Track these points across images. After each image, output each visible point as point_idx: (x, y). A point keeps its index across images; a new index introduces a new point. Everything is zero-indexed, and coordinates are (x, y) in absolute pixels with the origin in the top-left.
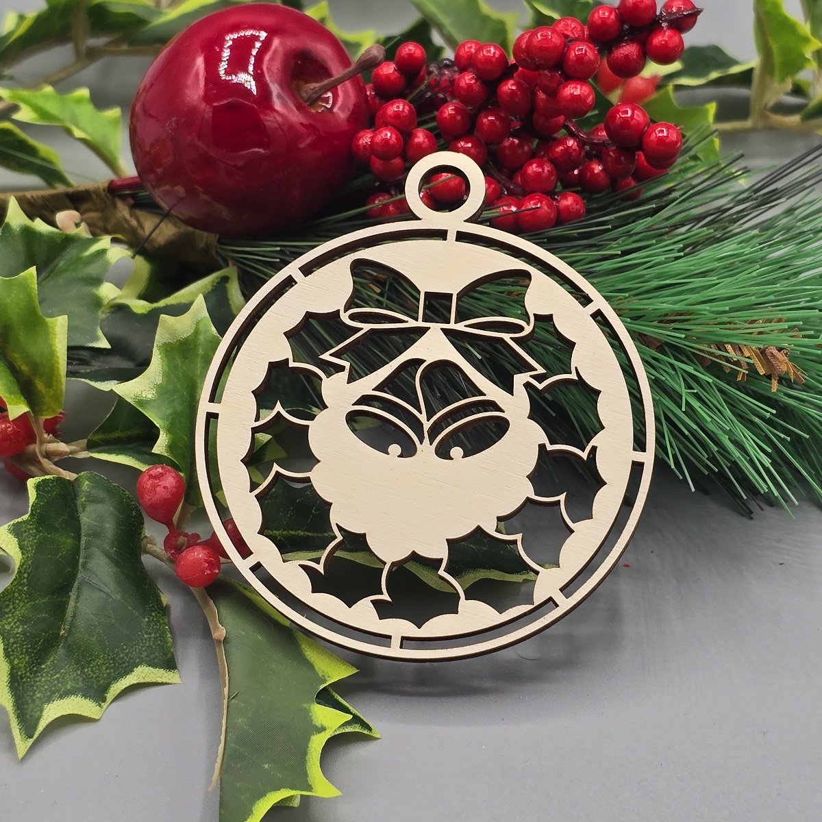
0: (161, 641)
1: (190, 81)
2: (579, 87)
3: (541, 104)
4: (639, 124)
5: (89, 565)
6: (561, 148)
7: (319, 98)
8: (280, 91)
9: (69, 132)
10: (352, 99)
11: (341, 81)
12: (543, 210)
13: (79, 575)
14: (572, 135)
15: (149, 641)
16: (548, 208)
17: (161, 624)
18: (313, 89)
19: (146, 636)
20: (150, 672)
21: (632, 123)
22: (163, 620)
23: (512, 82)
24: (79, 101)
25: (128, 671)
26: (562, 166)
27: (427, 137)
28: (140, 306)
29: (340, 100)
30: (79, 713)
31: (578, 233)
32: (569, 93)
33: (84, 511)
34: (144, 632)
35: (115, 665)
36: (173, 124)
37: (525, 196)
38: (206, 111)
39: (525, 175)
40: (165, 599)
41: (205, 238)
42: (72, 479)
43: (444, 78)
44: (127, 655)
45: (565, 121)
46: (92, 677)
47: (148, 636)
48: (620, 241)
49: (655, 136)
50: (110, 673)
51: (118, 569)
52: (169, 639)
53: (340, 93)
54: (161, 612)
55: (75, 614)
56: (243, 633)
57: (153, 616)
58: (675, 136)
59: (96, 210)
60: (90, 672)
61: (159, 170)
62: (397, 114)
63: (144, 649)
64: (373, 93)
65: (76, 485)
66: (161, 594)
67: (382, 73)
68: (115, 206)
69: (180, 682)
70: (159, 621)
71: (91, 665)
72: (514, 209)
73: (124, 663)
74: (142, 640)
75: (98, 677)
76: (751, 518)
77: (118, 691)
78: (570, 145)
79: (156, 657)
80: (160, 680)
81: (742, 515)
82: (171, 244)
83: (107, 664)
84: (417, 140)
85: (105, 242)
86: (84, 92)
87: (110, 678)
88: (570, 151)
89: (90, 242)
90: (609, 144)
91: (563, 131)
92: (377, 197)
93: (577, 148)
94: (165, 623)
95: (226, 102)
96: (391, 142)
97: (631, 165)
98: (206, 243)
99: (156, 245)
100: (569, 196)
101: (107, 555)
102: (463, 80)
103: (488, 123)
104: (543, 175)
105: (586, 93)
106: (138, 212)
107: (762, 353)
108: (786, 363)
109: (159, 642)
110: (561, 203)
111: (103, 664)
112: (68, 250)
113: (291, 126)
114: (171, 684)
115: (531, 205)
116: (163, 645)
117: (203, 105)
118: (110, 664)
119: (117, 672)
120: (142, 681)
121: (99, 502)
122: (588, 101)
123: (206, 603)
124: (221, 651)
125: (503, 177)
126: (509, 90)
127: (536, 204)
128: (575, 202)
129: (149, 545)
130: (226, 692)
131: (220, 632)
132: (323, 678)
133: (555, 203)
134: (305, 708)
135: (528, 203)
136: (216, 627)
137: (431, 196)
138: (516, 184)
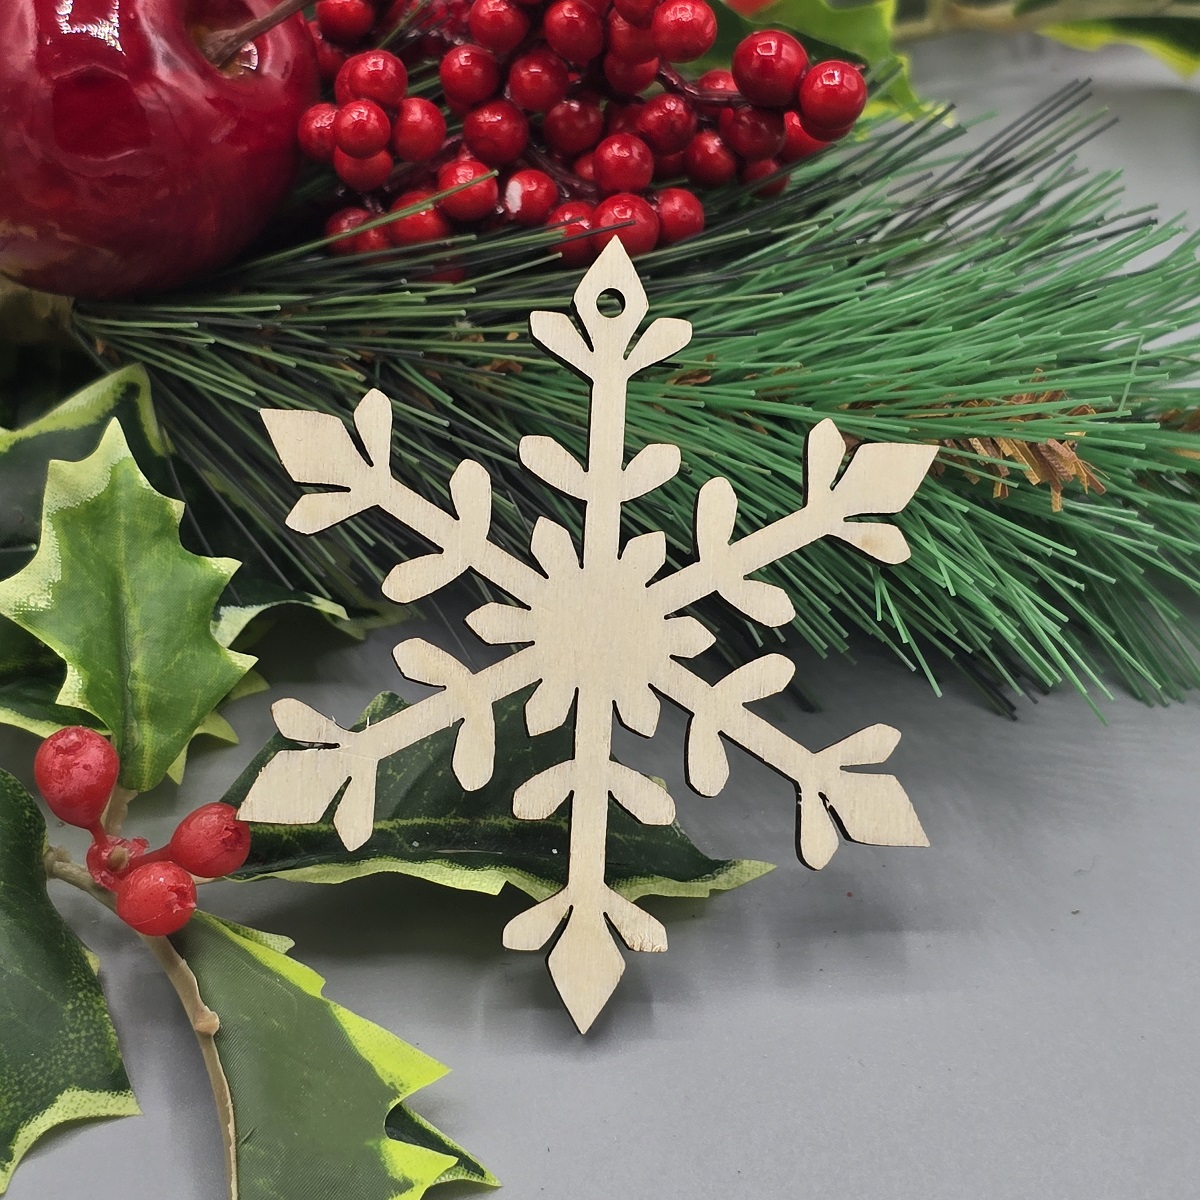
0: (99, 1042)
2: (688, 8)
3: (621, 40)
4: (789, 66)
6: (657, 114)
7: (236, 55)
10: (288, 50)
14: (673, 91)
15: (79, 1044)
16: (645, 217)
17: (95, 1012)
18: (224, 40)
19: (72, 1036)
20: (84, 1099)
21: (779, 65)
22: (98, 1003)
23: (568, 6)
25: (47, 1102)
26: (660, 145)
29: (270, 55)
32: (672, 18)
34: (67, 1030)
35: (23, 1094)
37: (602, 199)
38: (42, 87)
39: (599, 163)
40: (94, 961)
44: (42, 1072)
45: (659, 68)
47: (75, 1035)
49: (820, 85)
50: (16, 1108)
51: (12, 920)
52: (113, 1036)
53: (269, 44)
54: (93, 988)
56: (247, 1018)
57: (81, 999)
58: (855, 80)
62: (375, 77)
63: (70, 1060)
66: (88, 954)
69: (139, 1112)
70: (91, 1007)
72: (586, 224)
73: (39, 1088)
74: (66, 1043)
77: (33, 1139)
78: (672, 108)
79: (93, 1072)
80: (103, 1113)
83: (10, 1094)
84: (412, 118)
87: (16, 1118)
88: (673, 118)
90: (738, 103)
91: (656, 87)
92: (344, 216)
93: (683, 112)
94: (102, 1009)
96: (371, 126)
97: (778, 137)
98: (53, 311)
100: (676, 194)
102: (485, 6)
103: (528, 78)
104: (632, 162)
105: (701, 19)
107: (1032, 449)
109: (96, 1044)
110: (664, 211)
114: (124, 1117)
115: (616, 214)
116: (102, 1051)
118: (15, 1092)
119: (29, 1105)
120: (74, 1116)
122: (706, 32)
123: (173, 964)
124: (212, 1054)
125: (559, 169)
126: (565, 21)
127: (623, 212)
128: (687, 204)
129: (57, 864)
130: (232, 1132)
131: (209, 1020)
132: (392, 1088)
133: (654, 208)
134: (372, 1147)
135: (611, 212)
136: (197, 1010)
137: (441, 211)
138: (584, 180)
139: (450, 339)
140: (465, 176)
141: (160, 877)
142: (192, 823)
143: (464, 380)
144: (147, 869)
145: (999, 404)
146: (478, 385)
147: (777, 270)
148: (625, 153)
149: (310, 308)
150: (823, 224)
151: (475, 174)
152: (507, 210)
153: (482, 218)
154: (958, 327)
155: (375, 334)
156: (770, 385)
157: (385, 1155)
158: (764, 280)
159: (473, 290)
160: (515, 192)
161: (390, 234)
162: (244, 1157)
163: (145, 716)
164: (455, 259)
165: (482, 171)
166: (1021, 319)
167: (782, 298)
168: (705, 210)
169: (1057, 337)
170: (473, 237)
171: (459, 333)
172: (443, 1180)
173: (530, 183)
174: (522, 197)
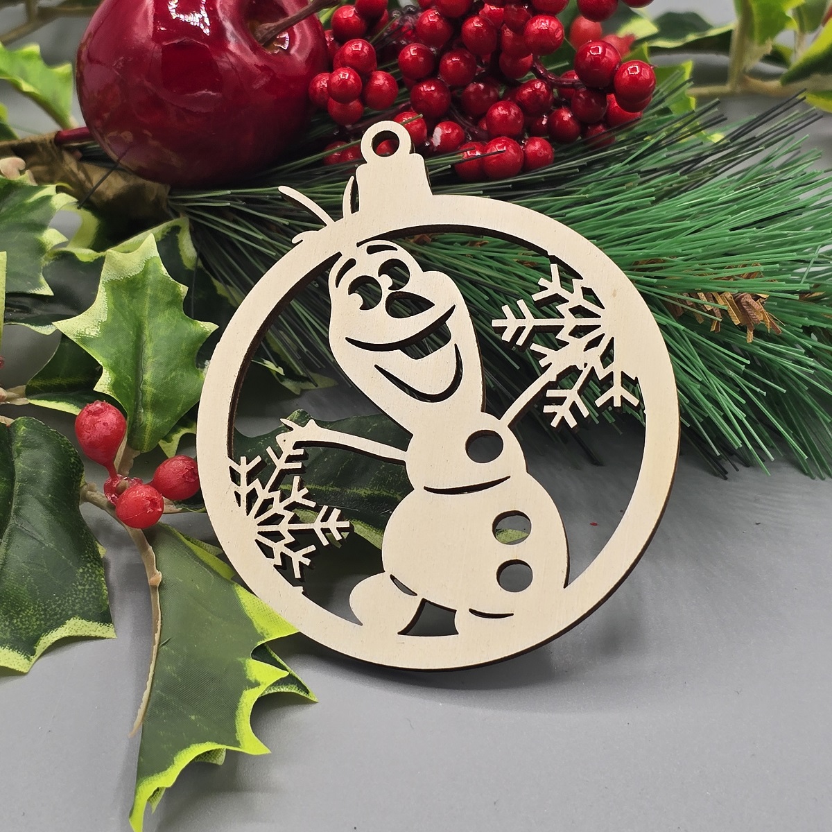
0: (96, 593)
1: (139, 18)
2: (547, 21)
3: (508, 42)
4: (610, 61)
5: (22, 512)
6: (529, 90)
7: (274, 39)
8: (234, 31)
9: (16, 88)
10: (310, 42)
11: (297, 20)
12: (509, 154)
13: (11, 522)
14: (541, 78)
15: (83, 593)
16: (515, 152)
17: (96, 576)
18: (267, 29)
19: (80, 587)
20: (82, 625)
21: (603, 61)
22: (99, 571)
23: (477, 19)
24: (29, 57)
25: (60, 623)
26: (529, 111)
27: (387, 79)
28: (85, 254)
29: (297, 43)
30: (6, 665)
31: (545, 178)
32: (536, 28)
33: (19, 456)
34: (78, 583)
35: (46, 617)
36: (121, 64)
37: (489, 139)
38: (155, 50)
39: (490, 119)
40: (102, 551)
41: (155, 189)
42: (8, 424)
43: (407, 24)
44: (59, 606)
45: (533, 63)
46: (21, 629)
47: (82, 587)
48: (590, 187)
49: (627, 74)
50: (41, 624)
51: (53, 517)
52: (105, 591)
53: (297, 33)
54: (97, 563)
55: (5, 561)
56: (181, 581)
57: (88, 567)
58: (648, 73)
59: (42, 164)
60: (19, 623)
61: (106, 115)
62: (356, 55)
63: (77, 601)
64: (333, 39)
65: (12, 430)
66: (98, 545)
67: (341, 17)
68: (62, 159)
69: (115, 637)
70: (94, 573)
71: (21, 616)
72: (478, 153)
73: (56, 614)
75: (27, 628)
76: (726, 479)
77: (49, 644)
78: (538, 87)
79: (90, 610)
80: (93, 634)
81: (715, 475)
82: (120, 198)
83: (38, 616)
84: (377, 82)
85: (50, 190)
86: (34, 48)
87: (40, 630)
88: (538, 93)
89: (33, 190)
90: (579, 85)
91: (531, 74)
93: (545, 90)
94: (101, 575)
95: (177, 41)
96: (349, 83)
97: (602, 108)
98: (157, 196)
99: (104, 199)
100: (537, 140)
101: (42, 502)
102: (426, 18)
103: (451, 64)
104: (510, 118)
105: (554, 28)
106: (87, 166)
107: (736, 302)
108: (762, 312)
109: (94, 594)
110: (528, 149)
111: (33, 615)
112: (11, 196)
113: (245, 67)
114: (105, 638)
115: (497, 148)
116: (97, 599)
117: (153, 44)
118: (41, 615)
119: (48, 624)
120: (75, 634)
121: (35, 448)
122: (557, 36)
123: (145, 549)
124: (155, 597)
125: (468, 123)
126: (475, 29)
127: (501, 147)
128: (543, 147)
129: (89, 492)
130: (157, 638)
131: (156, 577)
132: (261, 635)
133: (522, 147)
134: (239, 661)
135: (494, 147)
136: (153, 573)
138: (481, 129)
148: (506, 112)
152: (432, 144)
157: (247, 666)
160: (438, 132)
162: (161, 653)
163: (149, 408)
168: (554, 151)
173: (447, 129)
174: (441, 137)
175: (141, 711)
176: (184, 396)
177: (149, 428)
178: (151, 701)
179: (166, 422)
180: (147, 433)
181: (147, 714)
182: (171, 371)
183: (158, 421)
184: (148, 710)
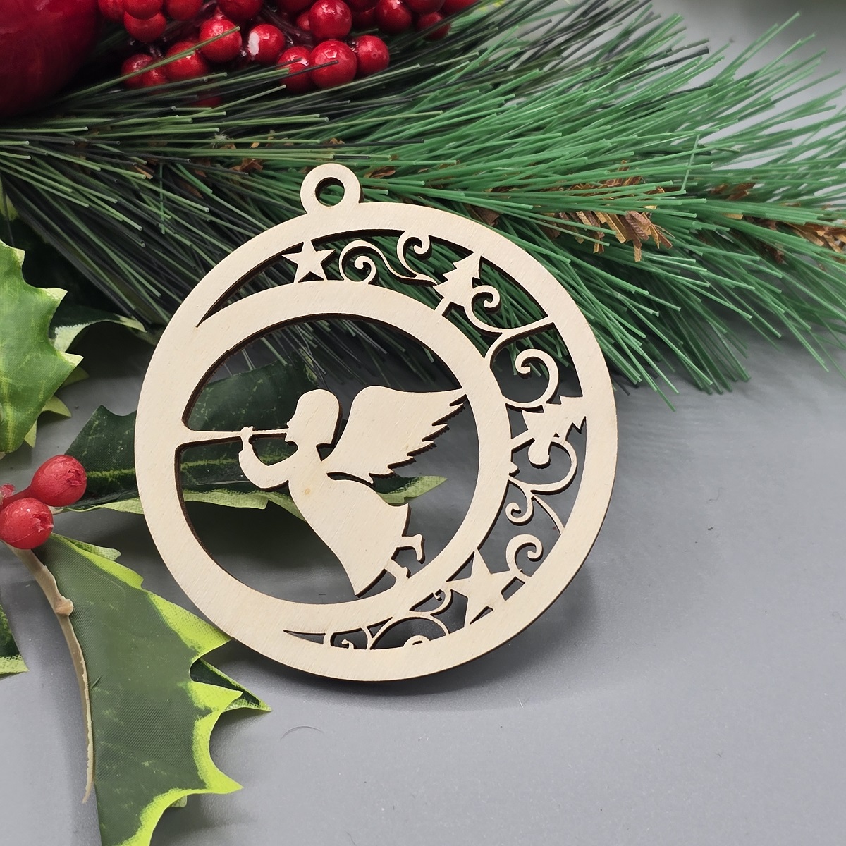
12: (341, 61)
16: (347, 56)
37: (316, 44)
39: (313, 19)
56: (92, 603)
69: (27, 670)
72: (305, 62)
92: (135, 60)
100: (368, 39)
104: (336, 18)
110: (360, 51)
114: (17, 673)
115: (328, 55)
123: (38, 569)
124: (68, 629)
125: (285, 23)
127: (331, 53)
128: (377, 46)
130: (85, 680)
131: (66, 605)
132: (193, 649)
133: (353, 49)
134: (181, 688)
135: (322, 54)
136: (57, 599)
137: (201, 55)
138: (303, 31)
139: (211, 148)
140: (218, 31)
141: (27, 509)
142: (45, 470)
143: (222, 177)
144: (17, 504)
145: (596, 187)
146: (233, 180)
147: (441, 93)
148: (331, 11)
149: (112, 127)
150: (472, 59)
151: (225, 28)
152: (249, 54)
153: (232, 60)
154: (565, 132)
155: (158, 145)
156: (436, 177)
157: (191, 692)
158: (433, 100)
159: (224, 113)
160: (255, 41)
161: (167, 73)
162: (95, 696)
163: (7, 401)
164: (213, 90)
165: (230, 27)
166: (609, 127)
167: (442, 114)
168: (390, 51)
169: (635, 139)
170: (225, 74)
171: (217, 143)
172: (232, 708)
173: (265, 34)
174: (259, 44)
175: (89, 771)
176: (44, 381)
177: (11, 425)
178: (97, 755)
179: (28, 415)
180: (10, 431)
181: (97, 772)
182: (25, 355)
183: (19, 414)
184: (97, 768)
